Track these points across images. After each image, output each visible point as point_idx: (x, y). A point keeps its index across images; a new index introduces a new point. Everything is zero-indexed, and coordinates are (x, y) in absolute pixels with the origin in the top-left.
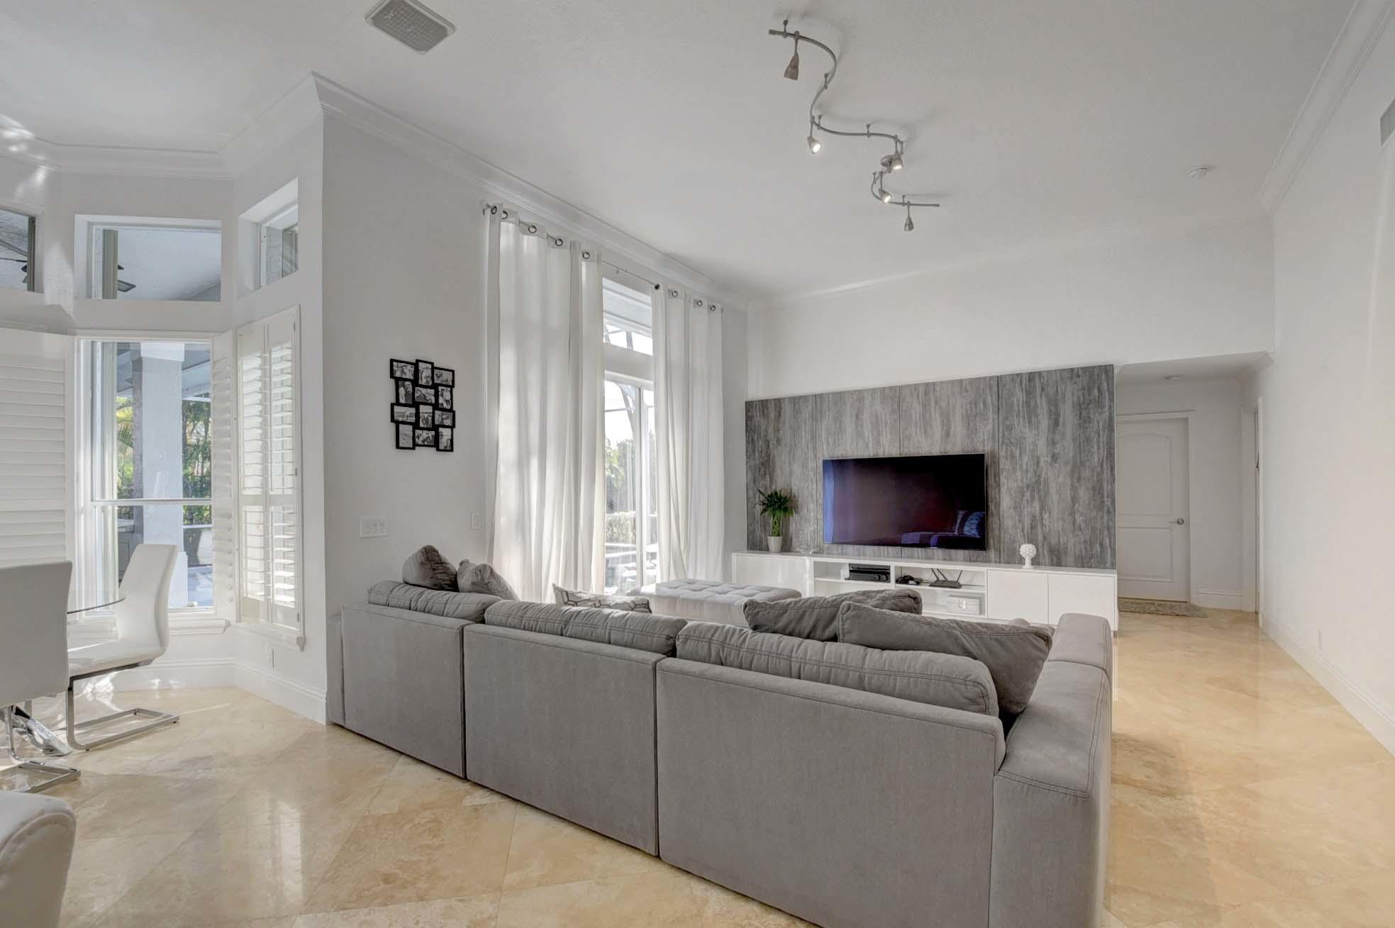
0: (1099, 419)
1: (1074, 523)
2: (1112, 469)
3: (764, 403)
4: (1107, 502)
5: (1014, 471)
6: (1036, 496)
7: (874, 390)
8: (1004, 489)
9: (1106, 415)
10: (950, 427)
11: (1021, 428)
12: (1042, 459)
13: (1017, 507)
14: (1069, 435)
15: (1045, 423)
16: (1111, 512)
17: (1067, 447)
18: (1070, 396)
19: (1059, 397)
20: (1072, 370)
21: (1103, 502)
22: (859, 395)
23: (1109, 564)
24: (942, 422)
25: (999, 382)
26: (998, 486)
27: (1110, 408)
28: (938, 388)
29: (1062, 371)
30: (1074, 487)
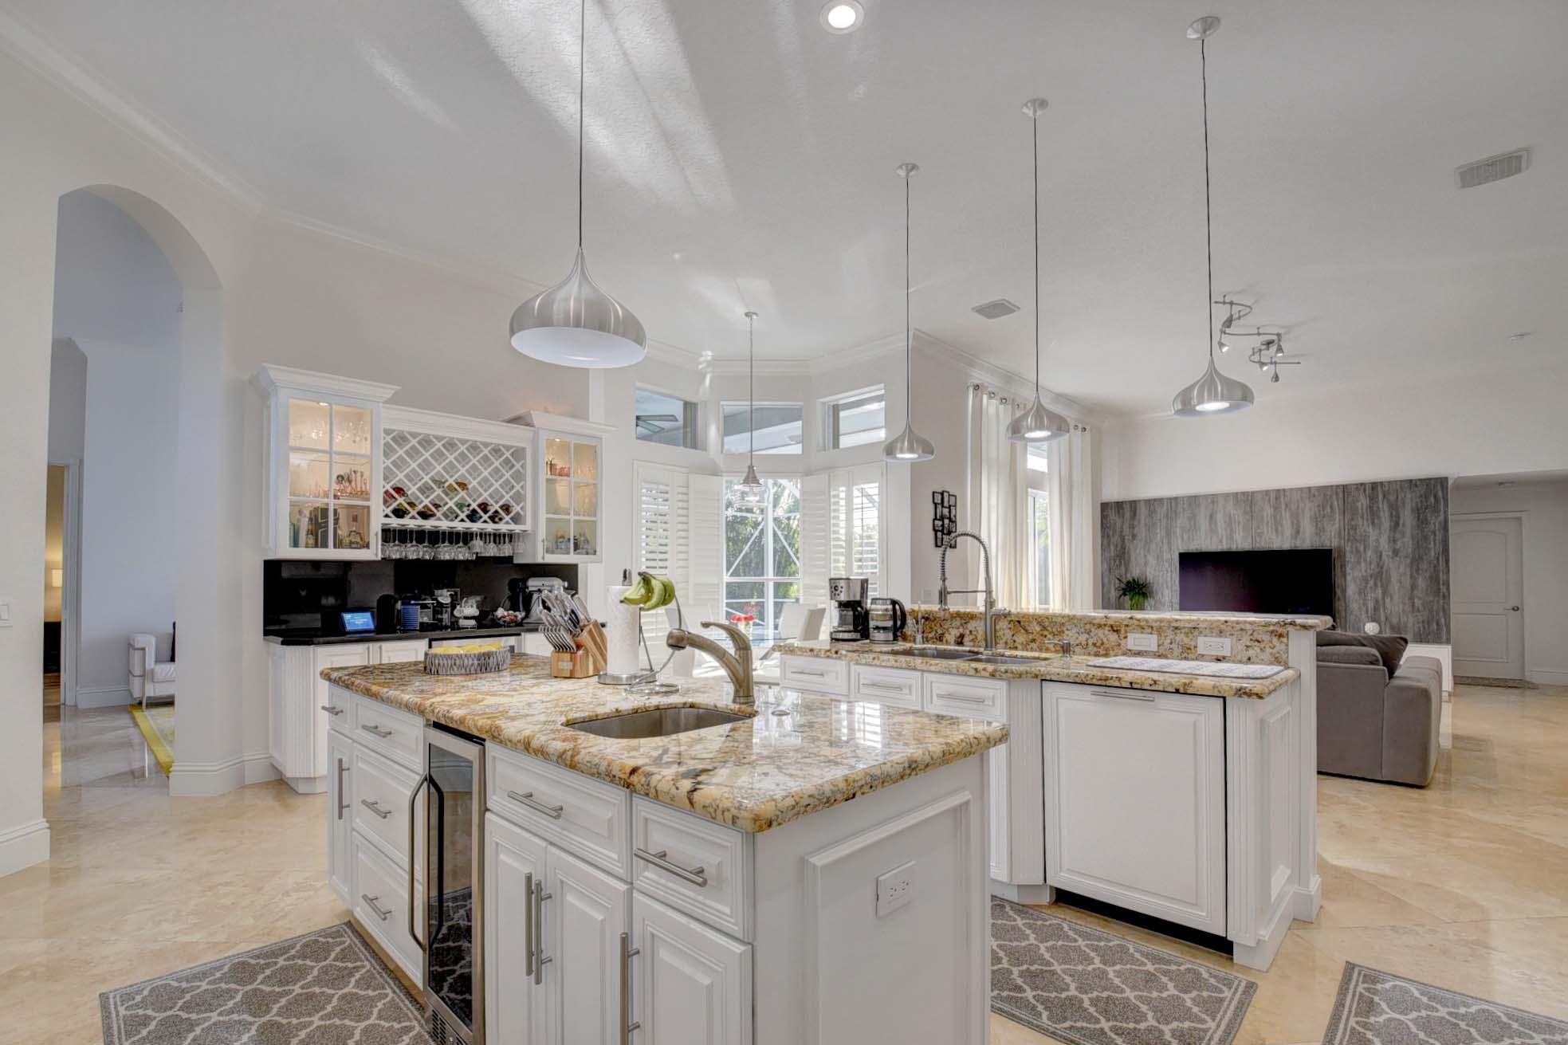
0: (1435, 522)
1: (1413, 606)
2: (1447, 561)
3: (1119, 505)
4: (1443, 589)
5: (1359, 563)
6: (1379, 584)
7: (1227, 496)
8: (1349, 578)
9: (1441, 518)
10: (1299, 527)
11: (1364, 527)
12: (1384, 553)
13: (1361, 592)
14: (1408, 534)
15: (1386, 523)
16: (1446, 597)
17: (1406, 543)
18: (1409, 501)
19: (1400, 503)
20: (1411, 481)
21: (1439, 589)
22: (1213, 498)
23: (1444, 639)
24: (1292, 523)
25: (1345, 490)
26: (1344, 576)
27: (1446, 512)
28: (1288, 494)
29: (1401, 481)
30: (1413, 576)
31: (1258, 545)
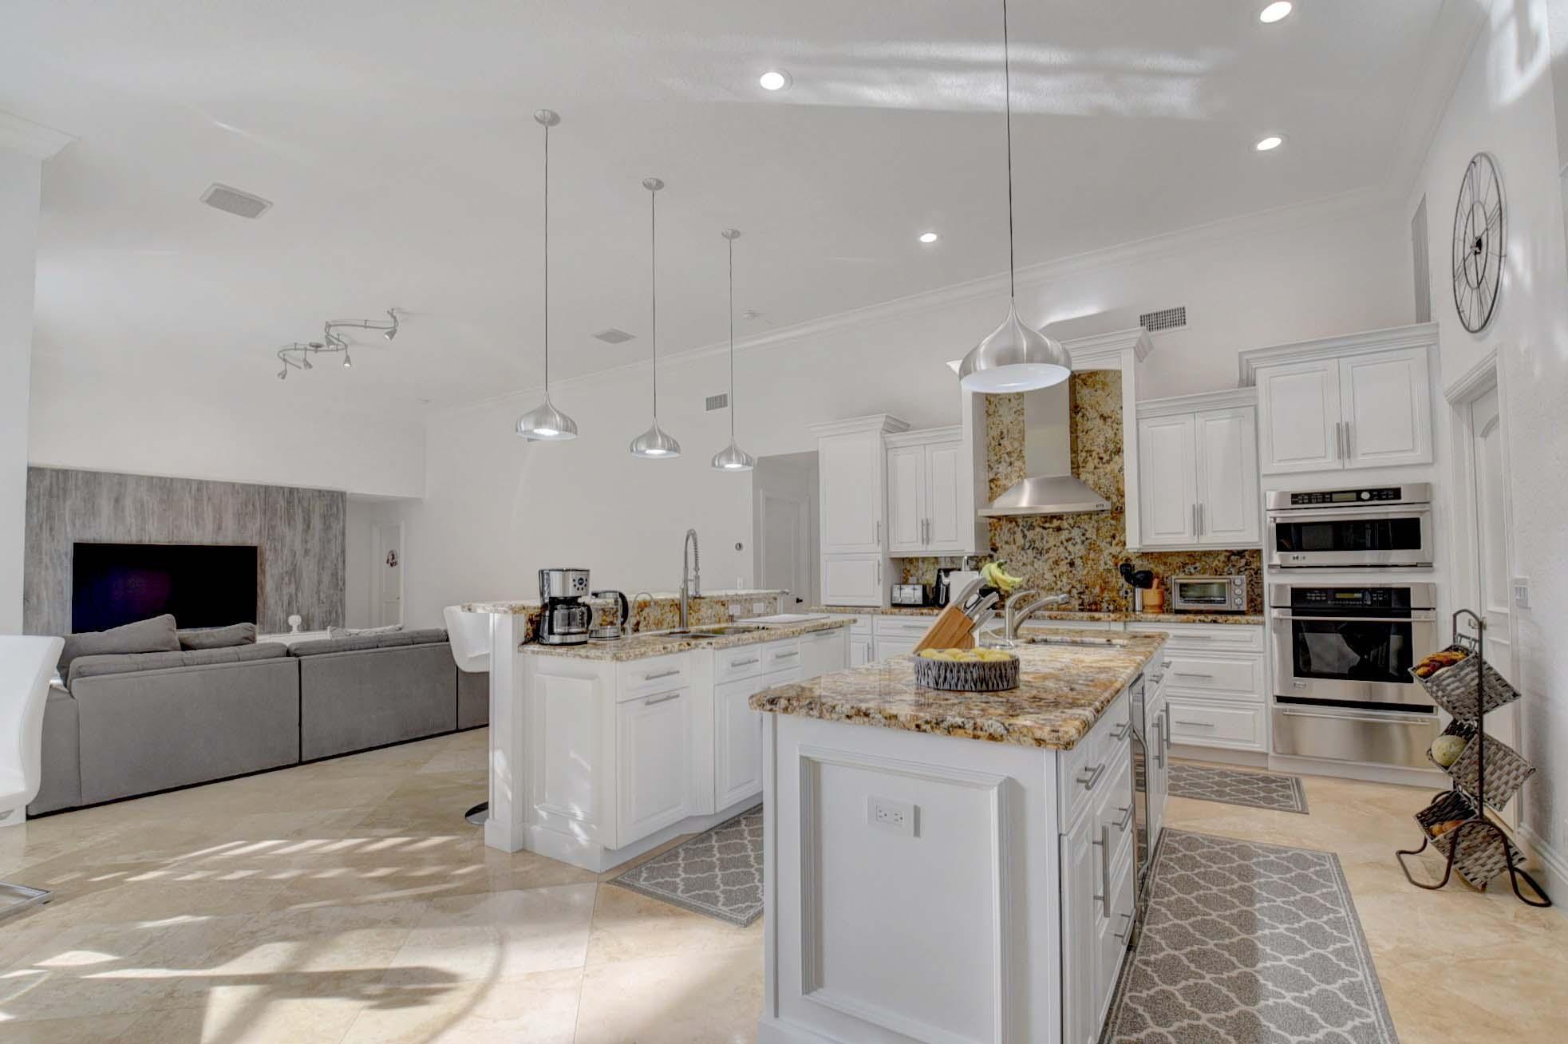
0: (336, 528)
1: (319, 599)
2: (344, 561)
4: (341, 583)
5: (277, 560)
6: (293, 579)
7: (139, 478)
8: (268, 575)
9: (341, 524)
10: (222, 522)
11: (282, 528)
12: (298, 553)
13: (278, 589)
14: (317, 537)
15: (300, 526)
17: (315, 544)
18: (318, 509)
19: (311, 508)
20: (320, 491)
21: (338, 584)
22: (121, 479)
23: (341, 625)
24: (215, 517)
25: (266, 490)
26: (263, 572)
27: (344, 521)
28: (211, 486)
29: (314, 490)
30: (319, 574)
31: (175, 539)
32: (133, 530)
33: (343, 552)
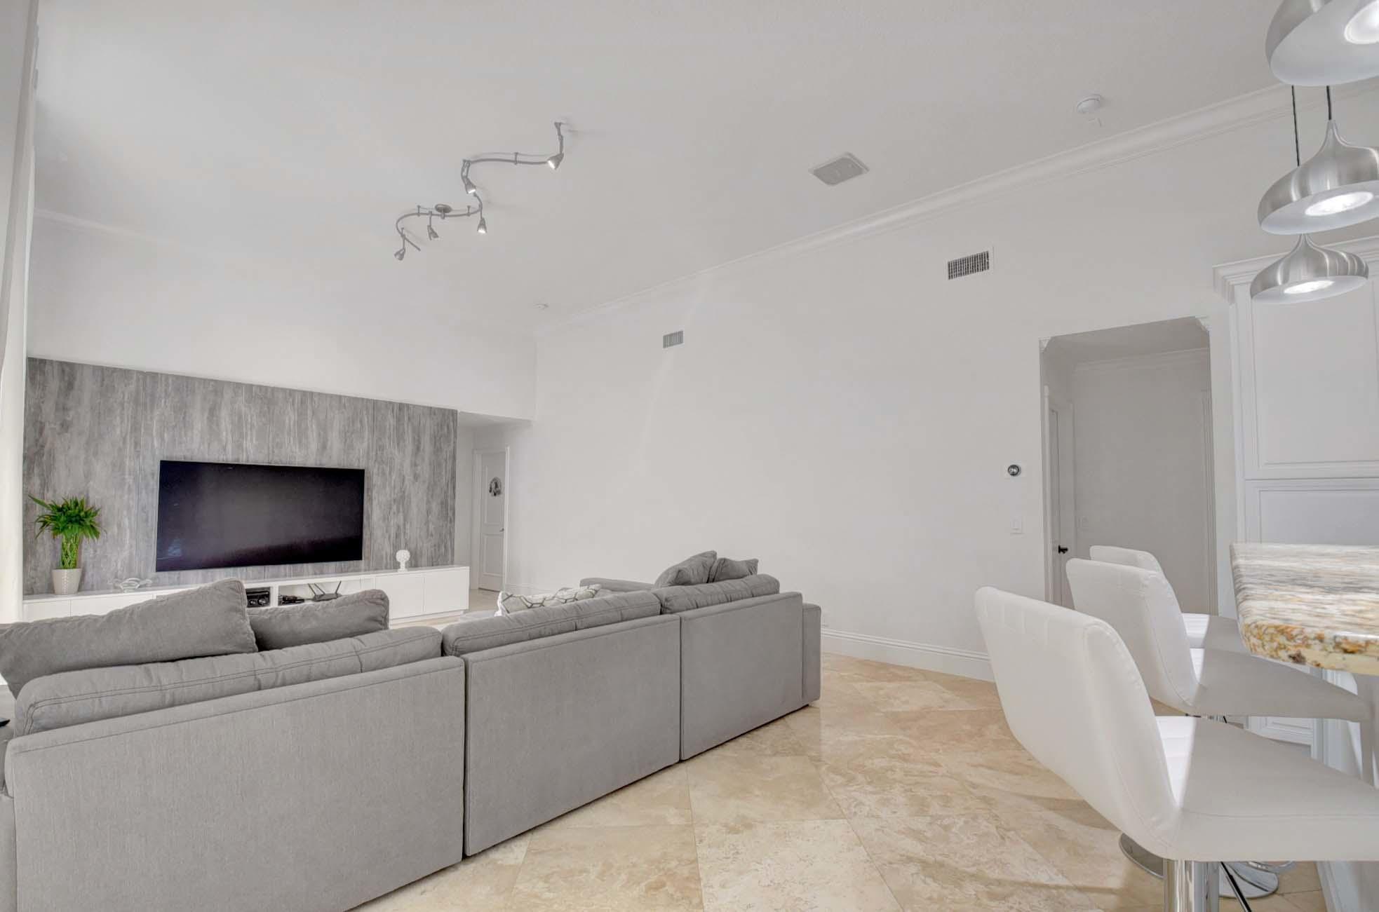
0: (447, 451)
1: (428, 530)
2: (454, 488)
4: (450, 514)
5: (384, 487)
6: (401, 510)
7: (237, 385)
8: (375, 503)
9: (452, 447)
10: (327, 440)
11: (391, 449)
12: (407, 478)
13: (386, 519)
14: (426, 460)
15: (410, 448)
16: (452, 521)
17: (425, 470)
18: (429, 428)
19: (421, 429)
20: (430, 409)
21: (448, 515)
22: (215, 386)
23: (449, 561)
24: (319, 434)
25: (374, 406)
26: (371, 499)
27: (455, 443)
28: (315, 398)
29: (424, 407)
30: (428, 502)
31: (276, 459)
32: (229, 447)
33: (453, 477)
